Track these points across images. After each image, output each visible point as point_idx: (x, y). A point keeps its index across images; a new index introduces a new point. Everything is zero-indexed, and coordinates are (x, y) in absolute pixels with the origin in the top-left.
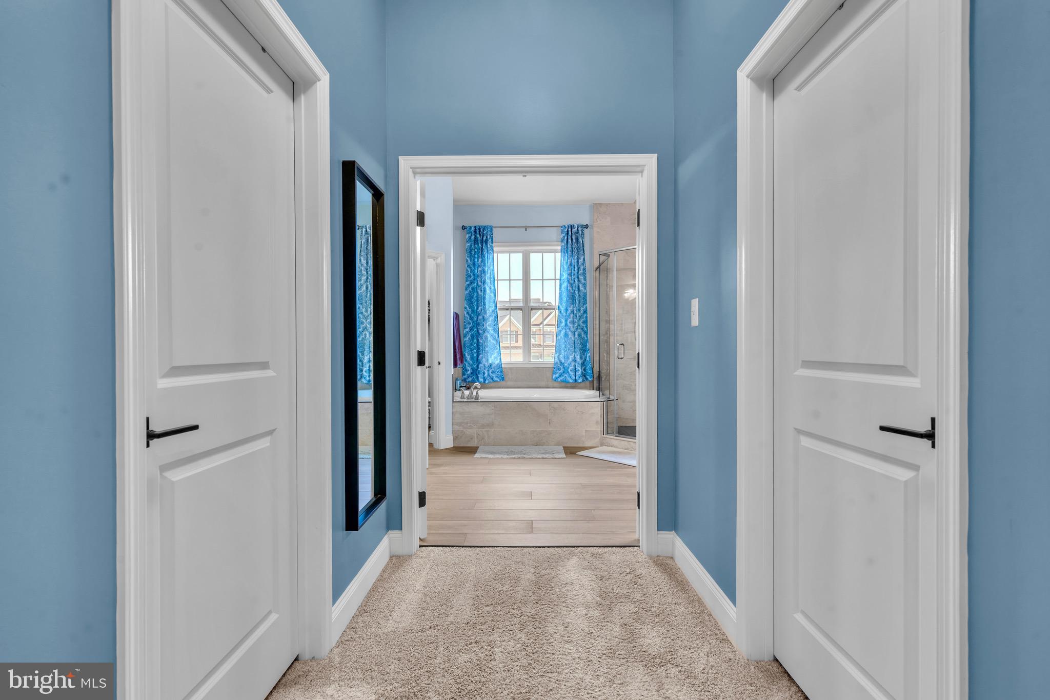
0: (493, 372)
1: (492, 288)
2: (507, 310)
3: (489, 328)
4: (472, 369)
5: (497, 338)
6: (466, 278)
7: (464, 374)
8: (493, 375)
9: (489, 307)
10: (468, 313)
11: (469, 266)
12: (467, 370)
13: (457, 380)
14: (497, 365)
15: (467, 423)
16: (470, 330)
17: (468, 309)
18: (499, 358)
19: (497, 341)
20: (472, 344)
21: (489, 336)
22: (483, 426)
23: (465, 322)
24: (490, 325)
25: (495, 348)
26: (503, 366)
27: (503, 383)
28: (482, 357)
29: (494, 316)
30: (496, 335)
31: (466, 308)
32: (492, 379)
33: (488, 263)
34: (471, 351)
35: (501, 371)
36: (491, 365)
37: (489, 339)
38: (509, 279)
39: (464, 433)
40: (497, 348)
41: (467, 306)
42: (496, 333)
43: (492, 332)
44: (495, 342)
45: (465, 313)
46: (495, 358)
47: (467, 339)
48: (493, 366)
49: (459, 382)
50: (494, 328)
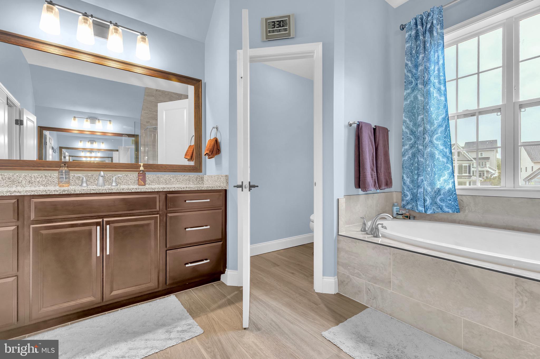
0: (442, 200)
1: (443, 88)
2: (473, 115)
3: (437, 143)
4: (413, 194)
5: (448, 154)
6: (405, 86)
7: (403, 200)
8: (442, 204)
9: (438, 115)
10: (407, 127)
11: (410, 71)
12: (405, 195)
13: (394, 205)
14: (449, 191)
15: (354, 268)
16: (411, 147)
17: (408, 122)
18: (451, 181)
19: (448, 158)
20: (413, 164)
21: (437, 152)
22: (375, 279)
23: (403, 138)
24: (437, 139)
25: (445, 168)
26: (458, 192)
27: (460, 216)
28: (422, 180)
29: (444, 126)
30: (447, 151)
31: (405, 122)
32: (441, 209)
33: (433, 57)
34: (412, 172)
35: (455, 200)
36: (439, 190)
37: (437, 156)
38: (477, 72)
39: (351, 280)
40: (449, 168)
41: (407, 119)
42: (446, 148)
43: (441, 147)
44: (445, 160)
45: (404, 128)
46: (445, 181)
47: (406, 158)
48: (442, 192)
49: (395, 208)
50: (445, 141)
